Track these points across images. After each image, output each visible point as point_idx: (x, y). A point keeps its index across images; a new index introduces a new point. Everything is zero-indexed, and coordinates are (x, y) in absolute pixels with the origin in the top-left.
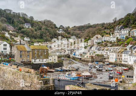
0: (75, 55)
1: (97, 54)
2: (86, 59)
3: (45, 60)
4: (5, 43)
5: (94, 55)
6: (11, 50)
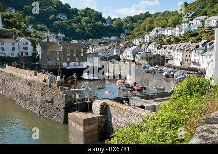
5: (152, 55)
6: (34, 50)
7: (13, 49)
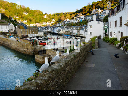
0: (54, 31)
1: (66, 30)
2: (60, 34)
3: (36, 34)
4: (11, 24)
5: (65, 31)
6: (15, 29)
7: (6, 28)
